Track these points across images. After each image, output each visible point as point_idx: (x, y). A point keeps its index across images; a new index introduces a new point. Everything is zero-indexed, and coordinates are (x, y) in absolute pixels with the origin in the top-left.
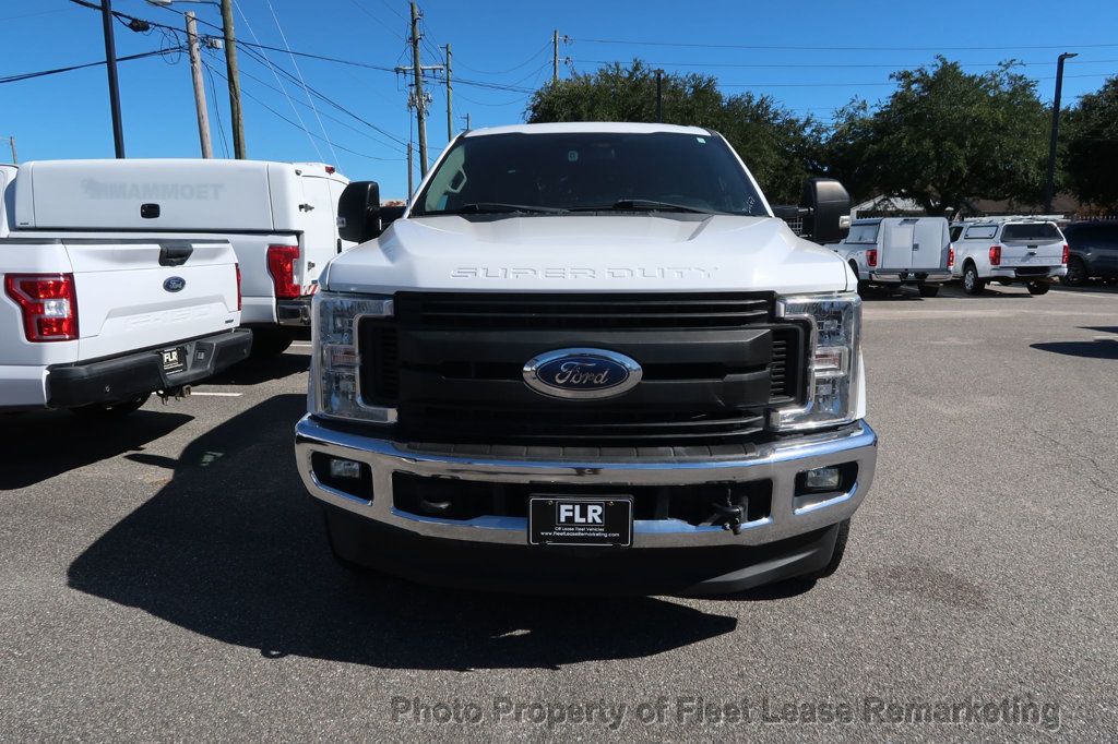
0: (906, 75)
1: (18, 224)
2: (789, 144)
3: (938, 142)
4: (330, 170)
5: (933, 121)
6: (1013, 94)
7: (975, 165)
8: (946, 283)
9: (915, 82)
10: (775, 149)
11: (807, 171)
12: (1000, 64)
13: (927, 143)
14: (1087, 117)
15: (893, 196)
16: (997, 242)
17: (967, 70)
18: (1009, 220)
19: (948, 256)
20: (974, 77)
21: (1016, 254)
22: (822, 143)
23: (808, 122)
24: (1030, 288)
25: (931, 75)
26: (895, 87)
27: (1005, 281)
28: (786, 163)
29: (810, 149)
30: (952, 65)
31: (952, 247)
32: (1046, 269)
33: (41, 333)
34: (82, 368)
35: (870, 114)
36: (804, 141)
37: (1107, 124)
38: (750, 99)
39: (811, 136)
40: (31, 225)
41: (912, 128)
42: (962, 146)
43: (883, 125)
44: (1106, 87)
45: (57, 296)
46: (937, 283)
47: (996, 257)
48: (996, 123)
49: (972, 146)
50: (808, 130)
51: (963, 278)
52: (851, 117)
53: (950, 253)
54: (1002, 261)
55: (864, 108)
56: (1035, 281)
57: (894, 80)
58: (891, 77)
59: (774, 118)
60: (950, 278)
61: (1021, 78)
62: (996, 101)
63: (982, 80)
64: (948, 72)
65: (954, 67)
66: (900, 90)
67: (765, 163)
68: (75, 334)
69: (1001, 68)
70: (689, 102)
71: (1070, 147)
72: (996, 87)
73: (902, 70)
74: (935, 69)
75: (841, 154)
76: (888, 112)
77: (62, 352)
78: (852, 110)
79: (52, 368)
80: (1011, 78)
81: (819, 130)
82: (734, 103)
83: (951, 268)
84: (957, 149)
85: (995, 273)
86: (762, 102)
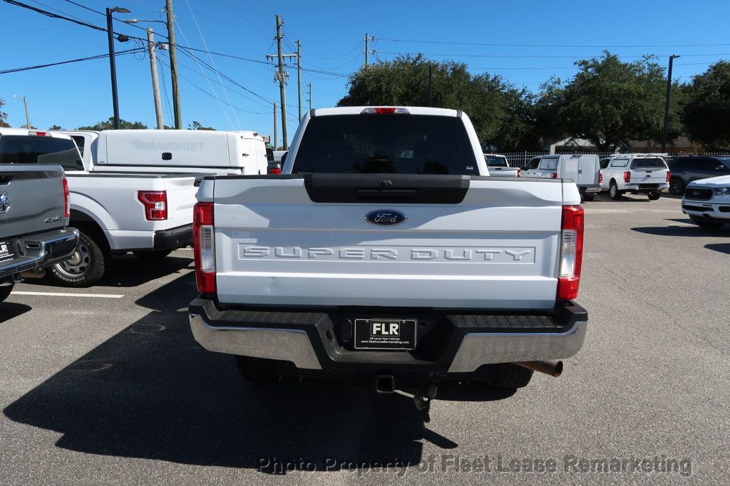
0: (584, 63)
1: (98, 162)
2: (511, 105)
3: (603, 105)
4: (256, 135)
5: (600, 92)
6: (651, 75)
7: (627, 119)
8: (598, 193)
9: (589, 67)
10: (503, 108)
11: (524, 122)
12: (644, 56)
13: (597, 106)
14: (696, 89)
15: (576, 137)
16: (628, 169)
17: (623, 60)
18: (635, 156)
19: (599, 177)
20: (627, 64)
21: (639, 176)
22: (533, 104)
23: (524, 91)
24: (649, 196)
25: (600, 62)
26: (578, 70)
27: (634, 192)
28: (509, 116)
29: (525, 108)
30: (613, 58)
31: (601, 172)
32: (657, 185)
33: (153, 217)
34: (169, 232)
35: (562, 87)
36: (521, 103)
37: (707, 94)
38: (488, 76)
39: (525, 100)
40: (105, 163)
41: (587, 97)
42: (618, 108)
43: (571, 93)
44: (709, 70)
45: (159, 201)
46: (593, 193)
47: (627, 178)
48: (639, 94)
49: (625, 108)
50: (524, 96)
51: (610, 190)
52: (550, 88)
53: (600, 175)
54: (631, 180)
55: (559, 83)
56: (652, 192)
57: (577, 65)
58: (575, 64)
59: (502, 89)
60: (600, 190)
61: (656, 65)
62: (640, 80)
63: (631, 66)
64: (611, 61)
65: (614, 58)
66: (581, 72)
67: (496, 118)
68: (166, 218)
69: (644, 59)
70: (449, 80)
71: (685, 109)
72: (640, 71)
73: (582, 60)
74: (603, 59)
75: (544, 112)
76: (573, 86)
77: (161, 225)
78: (551, 84)
79: (156, 232)
80: (649, 65)
81: (530, 97)
82: (477, 80)
83: (601, 184)
84: (615, 111)
85: (627, 187)
86: (495, 78)
